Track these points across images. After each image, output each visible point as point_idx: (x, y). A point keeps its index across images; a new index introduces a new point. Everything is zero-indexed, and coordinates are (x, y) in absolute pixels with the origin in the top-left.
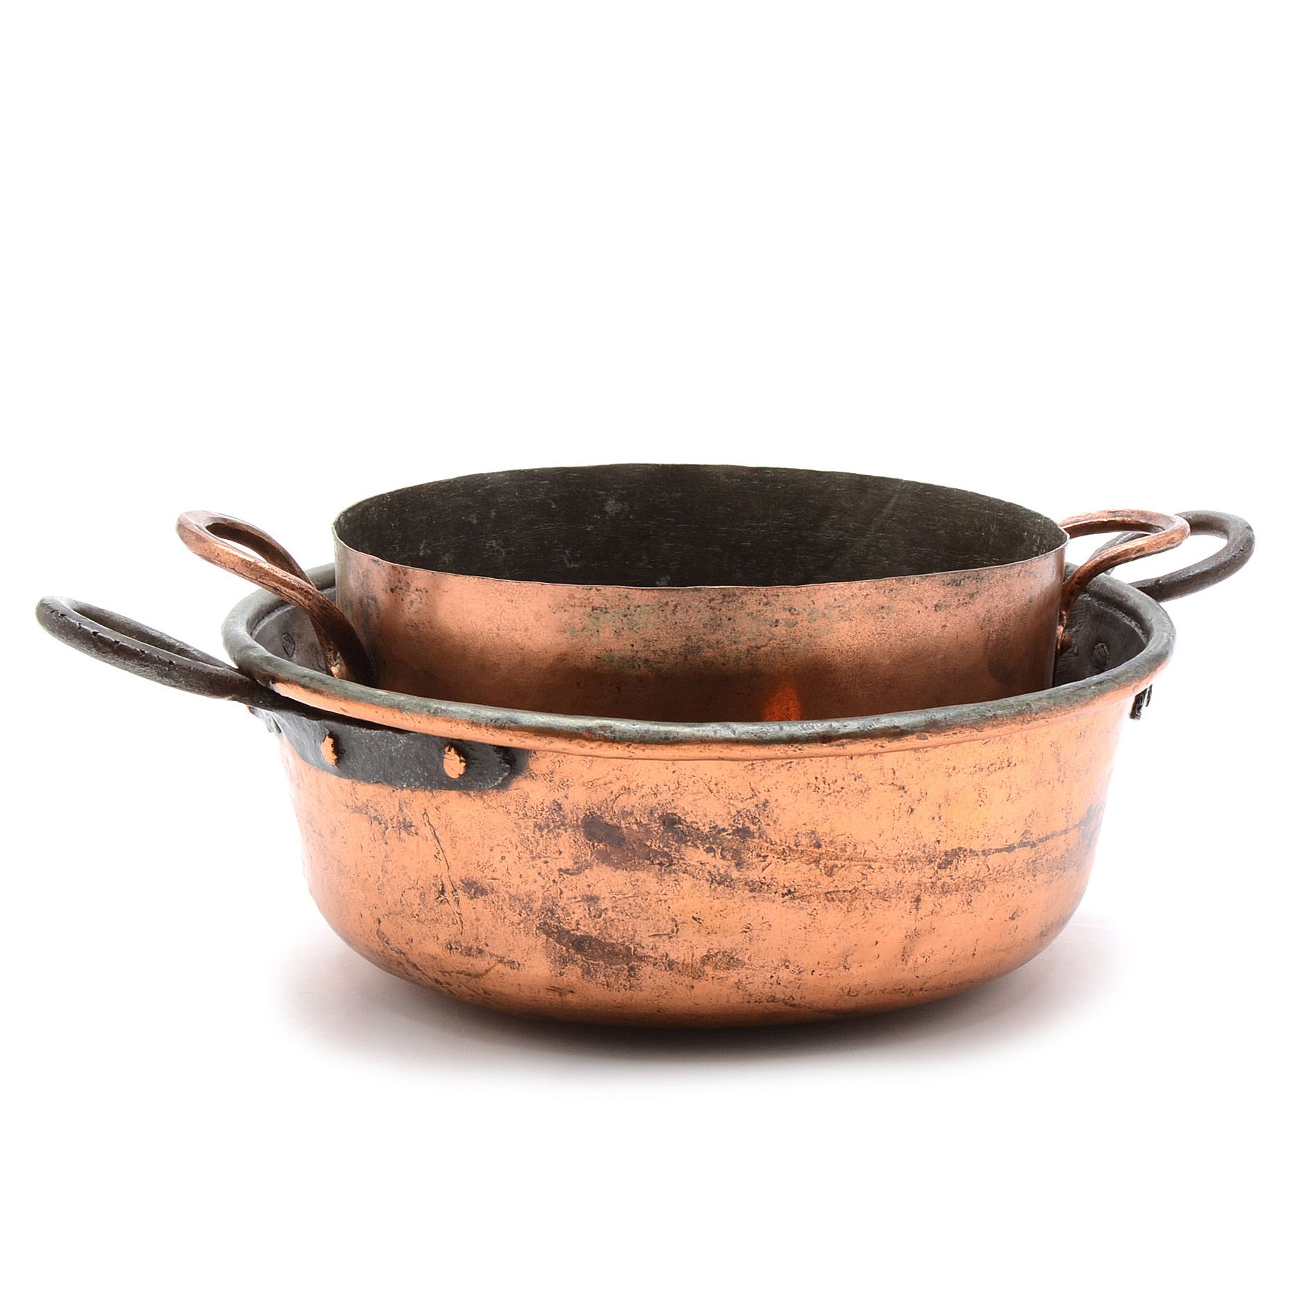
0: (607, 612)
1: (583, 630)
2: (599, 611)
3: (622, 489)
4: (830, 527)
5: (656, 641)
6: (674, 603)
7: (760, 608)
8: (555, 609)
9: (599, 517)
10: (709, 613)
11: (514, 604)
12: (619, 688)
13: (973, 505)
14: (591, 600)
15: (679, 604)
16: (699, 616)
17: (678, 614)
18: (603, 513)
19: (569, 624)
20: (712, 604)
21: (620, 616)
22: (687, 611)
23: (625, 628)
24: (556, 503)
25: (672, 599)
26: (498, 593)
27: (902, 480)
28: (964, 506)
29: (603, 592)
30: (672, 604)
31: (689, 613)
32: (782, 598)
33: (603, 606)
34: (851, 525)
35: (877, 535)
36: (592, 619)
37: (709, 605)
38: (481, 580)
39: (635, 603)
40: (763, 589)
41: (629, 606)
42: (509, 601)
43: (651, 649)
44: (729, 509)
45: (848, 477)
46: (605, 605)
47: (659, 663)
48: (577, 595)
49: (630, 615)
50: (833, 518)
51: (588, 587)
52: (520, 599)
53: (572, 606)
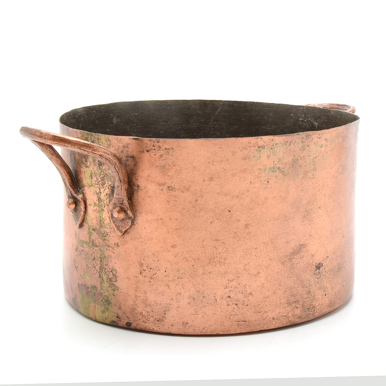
0: (264, 148)
1: (254, 157)
2: (261, 148)
3: (118, 113)
4: (194, 122)
5: (283, 159)
6: (290, 141)
7: (318, 140)
8: (242, 149)
9: (111, 125)
10: (301, 144)
11: (222, 149)
12: (268, 182)
13: (259, 107)
14: (258, 143)
15: (292, 141)
16: (298, 146)
17: (291, 146)
18: (112, 123)
19: (248, 155)
20: (303, 140)
21: (270, 149)
22: (294, 144)
23: (271, 155)
24: (98, 120)
25: (290, 139)
26: (214, 145)
27: (223, 101)
28: (253, 108)
29: (263, 139)
30: (289, 141)
31: (295, 145)
32: (324, 135)
33: (263, 145)
34: (202, 121)
35: (214, 123)
36: (258, 152)
37: (302, 140)
38: (205, 140)
39: (276, 143)
40: (319, 132)
41: (273, 144)
42: (219, 148)
43: (281, 162)
44: (155, 119)
45: (199, 101)
46: (264, 145)
47: (283, 168)
48: (252, 142)
49: (274, 148)
50: (195, 118)
51: (257, 137)
52: (225, 146)
53: (249, 147)
